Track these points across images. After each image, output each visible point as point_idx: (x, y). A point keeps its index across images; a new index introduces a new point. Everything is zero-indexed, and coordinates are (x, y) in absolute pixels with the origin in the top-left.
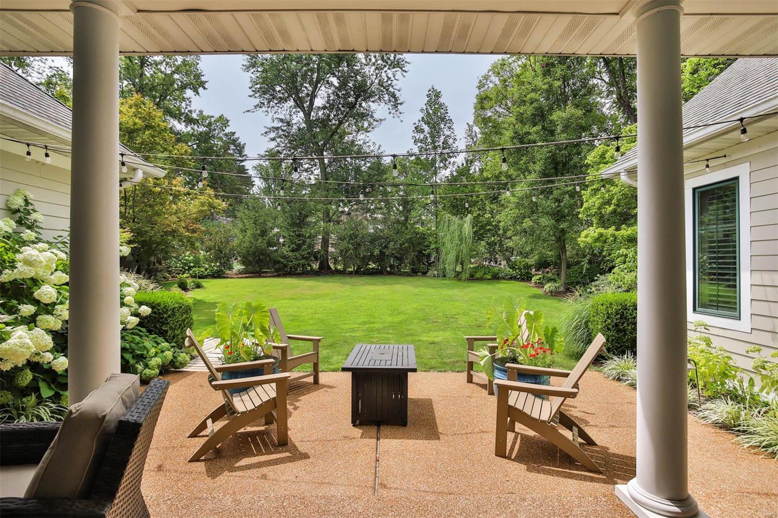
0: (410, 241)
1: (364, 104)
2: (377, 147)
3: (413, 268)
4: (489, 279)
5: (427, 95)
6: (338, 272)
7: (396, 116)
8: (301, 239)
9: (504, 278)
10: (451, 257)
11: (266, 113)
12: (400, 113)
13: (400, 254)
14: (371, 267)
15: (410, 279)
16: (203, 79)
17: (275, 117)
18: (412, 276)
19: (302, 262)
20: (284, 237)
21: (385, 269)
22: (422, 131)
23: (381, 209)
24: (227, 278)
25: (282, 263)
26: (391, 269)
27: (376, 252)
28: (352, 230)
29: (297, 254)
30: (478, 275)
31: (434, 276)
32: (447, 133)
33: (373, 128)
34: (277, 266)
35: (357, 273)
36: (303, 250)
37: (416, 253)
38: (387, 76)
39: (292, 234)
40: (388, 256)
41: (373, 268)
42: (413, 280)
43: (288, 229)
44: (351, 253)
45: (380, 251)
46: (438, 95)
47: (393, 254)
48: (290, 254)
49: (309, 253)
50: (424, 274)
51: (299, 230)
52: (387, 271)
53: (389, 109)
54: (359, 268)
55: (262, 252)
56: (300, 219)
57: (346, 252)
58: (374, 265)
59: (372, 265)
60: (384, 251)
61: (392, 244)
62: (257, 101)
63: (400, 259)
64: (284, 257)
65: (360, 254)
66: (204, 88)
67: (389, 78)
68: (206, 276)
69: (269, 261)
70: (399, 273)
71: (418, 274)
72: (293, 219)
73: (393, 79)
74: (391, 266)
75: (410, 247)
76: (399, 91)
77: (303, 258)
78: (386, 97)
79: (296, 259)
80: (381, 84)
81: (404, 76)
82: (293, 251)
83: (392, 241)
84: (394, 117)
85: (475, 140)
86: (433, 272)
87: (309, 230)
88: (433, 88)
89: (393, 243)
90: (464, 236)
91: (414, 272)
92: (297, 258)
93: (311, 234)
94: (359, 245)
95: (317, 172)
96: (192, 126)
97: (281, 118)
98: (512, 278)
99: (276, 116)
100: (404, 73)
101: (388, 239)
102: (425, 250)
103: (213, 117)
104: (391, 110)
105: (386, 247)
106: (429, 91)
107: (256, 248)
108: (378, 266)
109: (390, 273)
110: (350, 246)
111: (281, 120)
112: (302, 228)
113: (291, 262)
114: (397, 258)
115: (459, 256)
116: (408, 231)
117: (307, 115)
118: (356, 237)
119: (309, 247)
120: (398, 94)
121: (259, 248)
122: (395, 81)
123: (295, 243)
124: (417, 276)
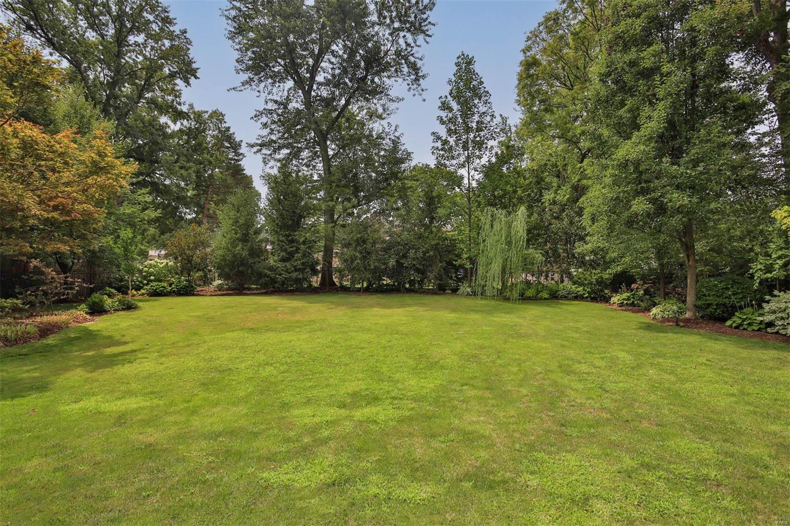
0: (435, 247)
1: (376, 80)
2: (393, 128)
3: (439, 284)
4: (545, 299)
5: (456, 64)
6: (344, 289)
7: (417, 93)
8: (294, 246)
9: (565, 297)
10: (496, 267)
11: (258, 94)
12: (423, 90)
13: (423, 265)
14: (385, 282)
15: (436, 298)
16: (194, 66)
17: (268, 98)
18: (438, 294)
19: (294, 275)
20: (272, 243)
21: (404, 286)
22: (450, 109)
23: (398, 209)
24: (198, 295)
25: (268, 276)
26: (410, 286)
27: (392, 262)
28: (360, 233)
29: (288, 264)
30: (530, 293)
31: (468, 294)
32: (483, 109)
33: (388, 114)
34: (263, 280)
35: (368, 290)
36: (296, 260)
37: (444, 264)
38: (406, 42)
39: (281, 238)
40: (407, 268)
41: (387, 285)
42: (441, 299)
43: (277, 232)
44: (358, 263)
45: (397, 261)
46: (470, 62)
47: (414, 265)
48: (280, 265)
49: (303, 264)
50: (455, 291)
51: (292, 233)
52: (406, 288)
53: (408, 85)
54: (370, 284)
55: (243, 262)
56: (293, 220)
57: (352, 262)
58: (389, 281)
59: (386, 281)
60: (402, 261)
61: (412, 252)
62: (245, 76)
63: (422, 272)
64: (271, 269)
65: (369, 265)
66: (196, 78)
67: (408, 45)
68: (170, 292)
69: (252, 273)
70: (421, 290)
71: (447, 291)
72: (284, 219)
73: (413, 44)
74: (412, 282)
75: (436, 256)
76: (421, 59)
77: (296, 270)
78: (405, 69)
79: (287, 271)
80: (398, 53)
81: (428, 42)
82: (283, 260)
83: (413, 248)
84: (414, 95)
85: (509, 134)
86: (465, 288)
87: (303, 234)
88: (463, 55)
89: (414, 251)
90: (513, 238)
91: (441, 290)
92: (288, 269)
93: (306, 239)
94: (369, 253)
95: (320, 166)
96: (182, 121)
97: (275, 99)
98: (578, 297)
99: (270, 97)
100: (427, 38)
101: (408, 247)
102: (456, 261)
103: (207, 112)
104: (410, 86)
105: (405, 256)
106: (458, 58)
107: (234, 256)
108: (394, 282)
109: (409, 291)
110: (358, 254)
111: (276, 102)
112: (296, 231)
113: (280, 275)
114: (418, 270)
115: (506, 265)
116: (433, 235)
117: (307, 94)
118: (364, 242)
119: (304, 255)
120: (419, 64)
121: (238, 256)
122: (415, 47)
123: (286, 250)
124: (445, 294)
